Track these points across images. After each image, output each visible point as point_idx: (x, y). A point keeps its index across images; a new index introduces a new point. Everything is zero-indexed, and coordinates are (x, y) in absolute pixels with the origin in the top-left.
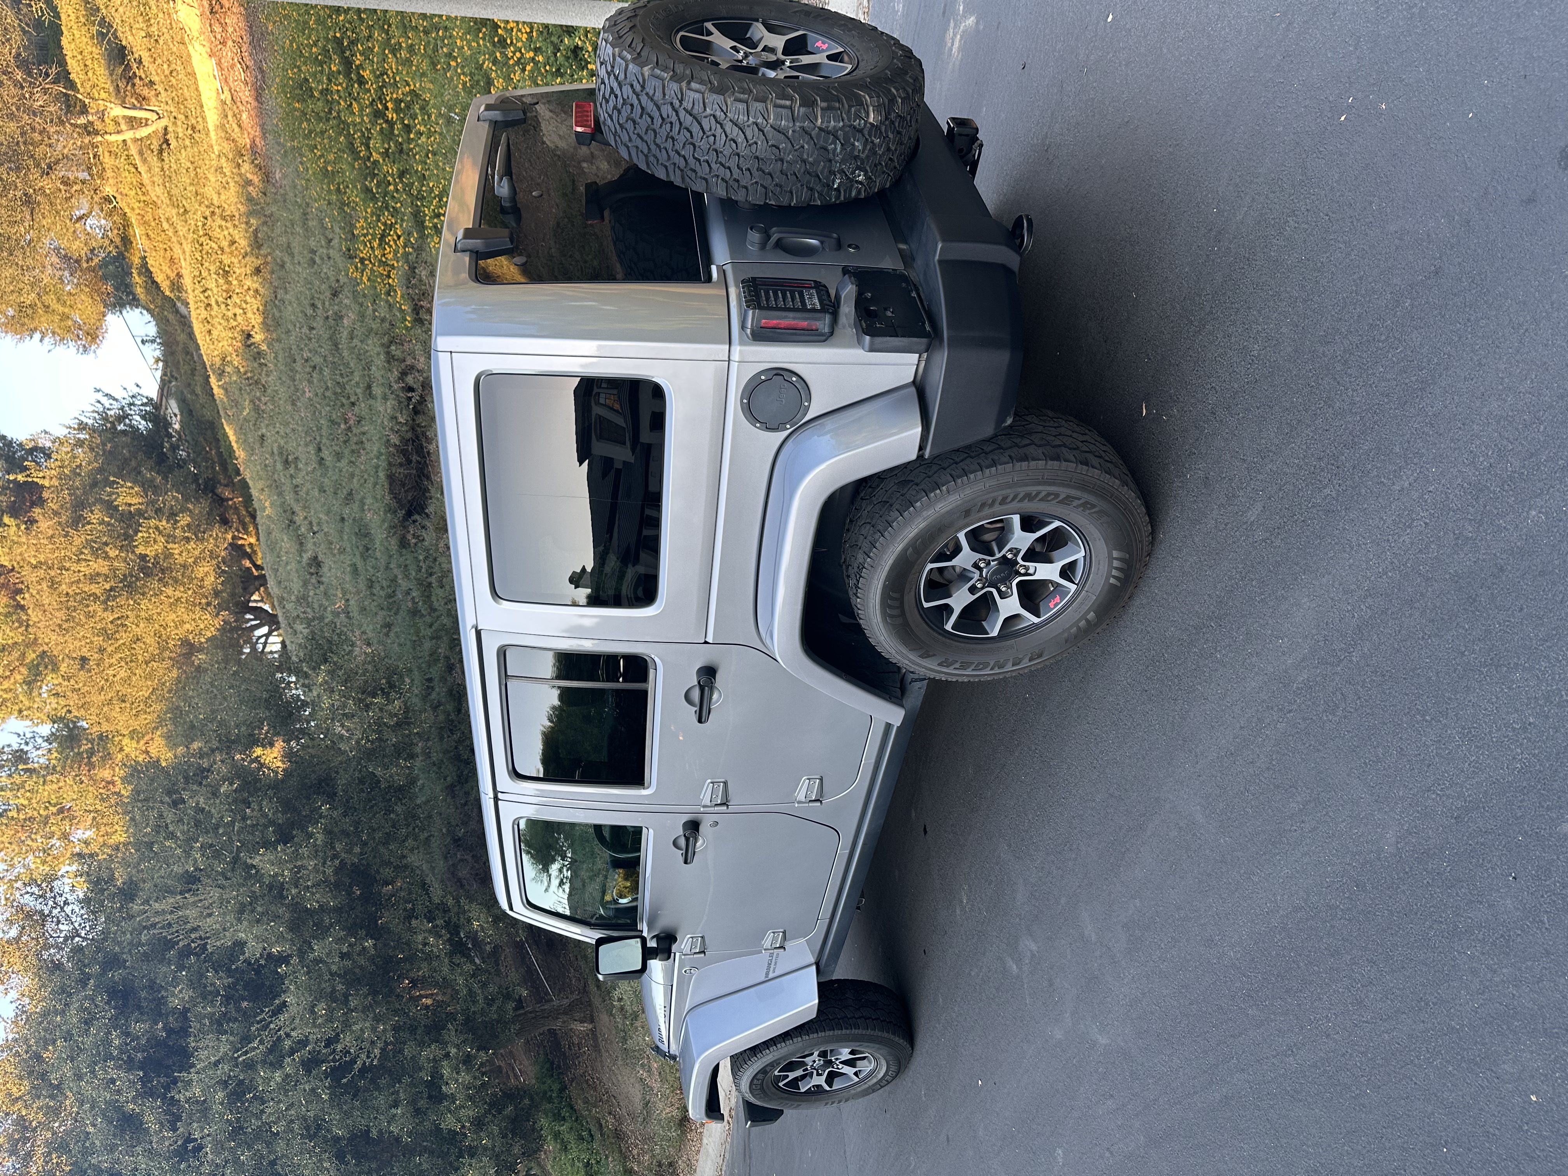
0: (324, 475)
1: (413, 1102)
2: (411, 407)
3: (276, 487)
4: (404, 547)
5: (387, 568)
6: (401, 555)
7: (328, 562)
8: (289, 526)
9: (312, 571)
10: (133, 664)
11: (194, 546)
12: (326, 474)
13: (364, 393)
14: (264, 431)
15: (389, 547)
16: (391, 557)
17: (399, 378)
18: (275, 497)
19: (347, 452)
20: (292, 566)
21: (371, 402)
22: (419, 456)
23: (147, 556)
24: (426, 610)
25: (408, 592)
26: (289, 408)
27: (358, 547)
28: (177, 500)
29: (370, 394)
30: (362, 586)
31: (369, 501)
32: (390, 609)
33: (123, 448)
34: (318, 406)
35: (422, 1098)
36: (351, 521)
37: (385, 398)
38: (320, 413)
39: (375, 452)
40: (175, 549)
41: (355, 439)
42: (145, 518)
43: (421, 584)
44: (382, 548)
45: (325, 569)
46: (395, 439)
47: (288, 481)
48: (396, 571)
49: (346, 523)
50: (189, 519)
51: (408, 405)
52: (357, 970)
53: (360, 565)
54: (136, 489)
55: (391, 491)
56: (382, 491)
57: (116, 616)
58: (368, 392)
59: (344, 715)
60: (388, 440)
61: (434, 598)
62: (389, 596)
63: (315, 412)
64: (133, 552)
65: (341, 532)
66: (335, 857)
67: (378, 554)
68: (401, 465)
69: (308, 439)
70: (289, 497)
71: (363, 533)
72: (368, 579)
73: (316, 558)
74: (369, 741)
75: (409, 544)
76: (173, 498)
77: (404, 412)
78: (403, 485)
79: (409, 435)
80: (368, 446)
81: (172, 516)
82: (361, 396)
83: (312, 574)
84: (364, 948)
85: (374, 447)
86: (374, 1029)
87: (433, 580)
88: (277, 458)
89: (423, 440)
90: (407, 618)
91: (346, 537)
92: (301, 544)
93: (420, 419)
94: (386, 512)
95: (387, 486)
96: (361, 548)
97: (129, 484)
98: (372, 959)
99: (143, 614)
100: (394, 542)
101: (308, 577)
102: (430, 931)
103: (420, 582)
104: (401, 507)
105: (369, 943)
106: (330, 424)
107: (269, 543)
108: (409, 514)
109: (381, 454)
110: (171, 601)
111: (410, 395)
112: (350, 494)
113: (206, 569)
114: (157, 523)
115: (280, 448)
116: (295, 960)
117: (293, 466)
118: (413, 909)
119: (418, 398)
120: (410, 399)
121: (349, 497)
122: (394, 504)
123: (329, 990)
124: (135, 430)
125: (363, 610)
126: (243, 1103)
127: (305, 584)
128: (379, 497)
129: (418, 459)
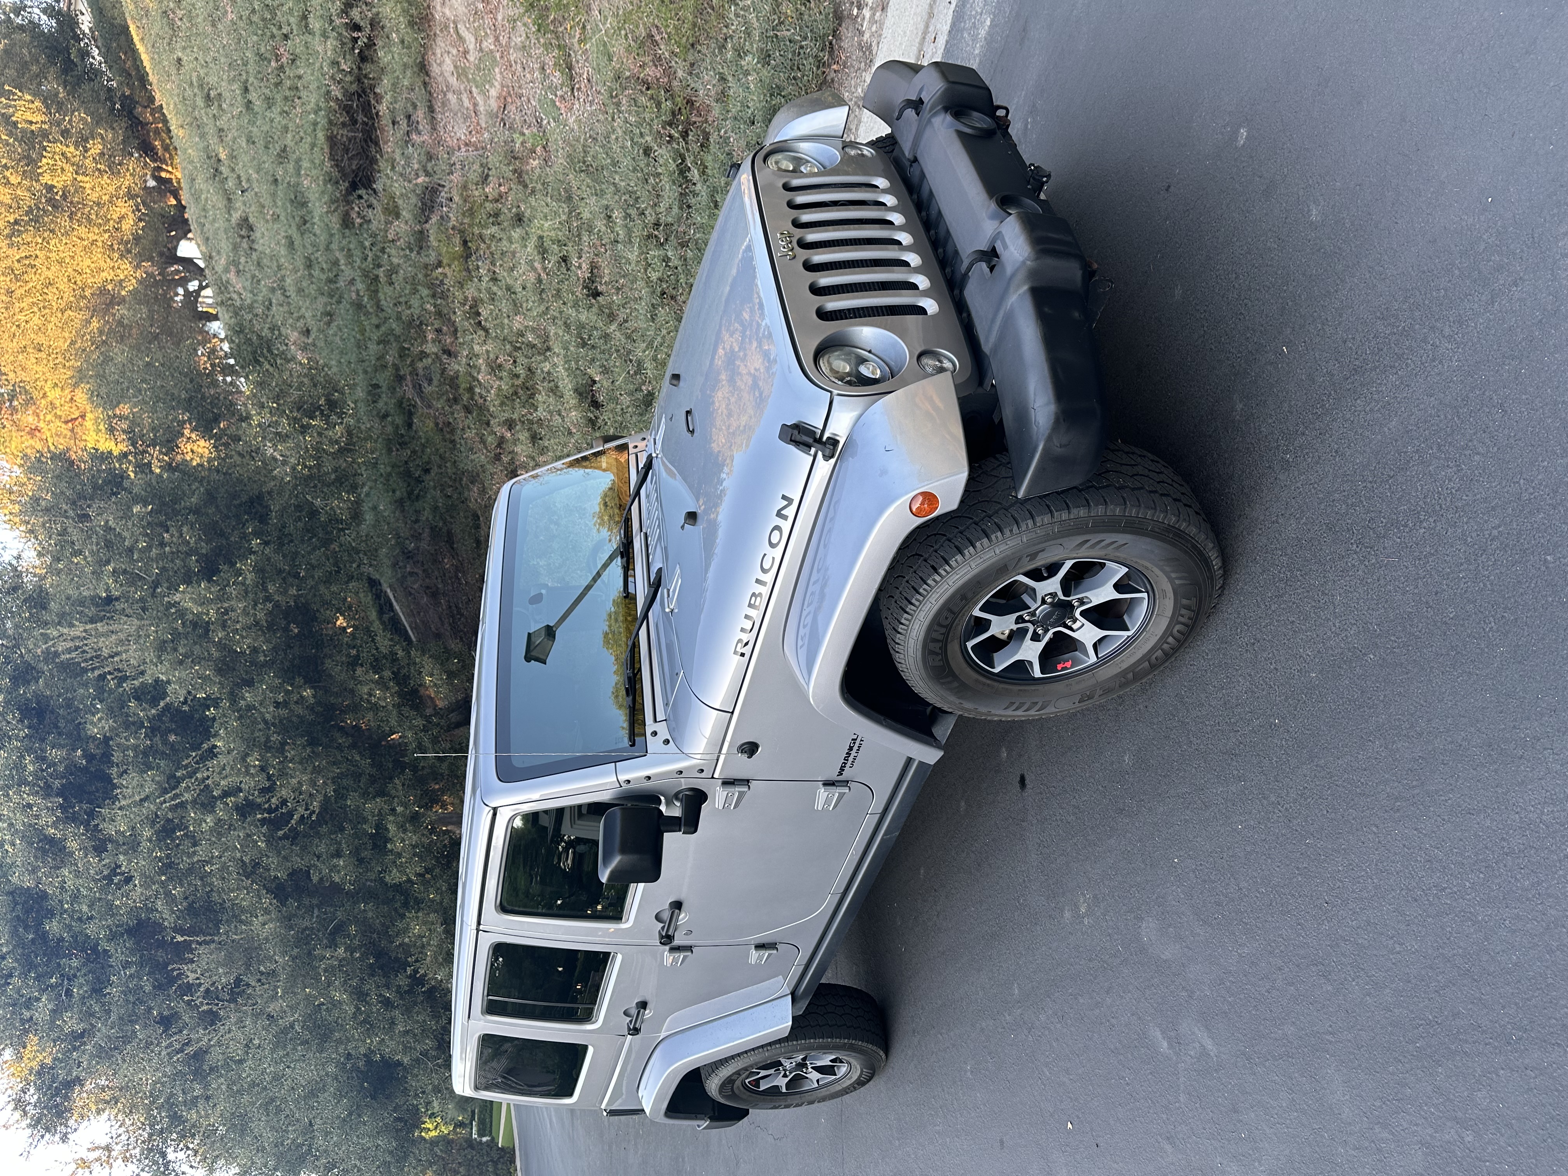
0: (252, 123)
1: (356, 851)
2: (357, 51)
3: (198, 126)
4: (347, 227)
5: (327, 248)
6: (344, 237)
7: (261, 230)
8: (215, 176)
9: (242, 233)
10: (47, 311)
11: (109, 181)
12: (254, 123)
13: (299, 25)
14: (180, 54)
15: (330, 225)
16: (332, 235)
17: (342, 11)
18: (197, 139)
19: (278, 97)
20: (220, 224)
21: (309, 38)
22: (365, 116)
23: (54, 187)
24: (372, 307)
25: (352, 282)
26: (209, 29)
27: (294, 217)
28: (85, 123)
29: (306, 26)
30: (300, 263)
31: (305, 164)
32: (332, 297)
33: (21, 48)
34: (243, 32)
35: (366, 849)
36: (285, 185)
37: (325, 35)
38: (246, 42)
39: (312, 105)
40: (87, 182)
41: (288, 83)
42: (49, 141)
43: (366, 276)
44: (322, 225)
45: (258, 234)
46: (336, 92)
47: (211, 121)
48: (337, 254)
49: (280, 187)
50: (101, 147)
51: (353, 49)
52: (294, 719)
53: (296, 236)
54: (36, 104)
55: (332, 157)
56: (321, 154)
57: (23, 255)
58: (303, 23)
59: (277, 434)
60: (328, 92)
61: (381, 296)
62: (330, 281)
63: (239, 40)
64: (38, 181)
65: (274, 195)
66: (268, 599)
67: (317, 229)
68: (344, 124)
69: (232, 74)
70: (213, 141)
71: (299, 202)
72: (305, 257)
73: (246, 219)
74: (306, 466)
75: (353, 223)
76: (79, 119)
77: (348, 57)
78: (347, 151)
79: (354, 87)
80: (304, 94)
81: (82, 141)
82: (294, 27)
83: (243, 237)
84: (302, 697)
85: (312, 98)
86: (313, 783)
87: (381, 272)
88: (196, 90)
89: (371, 96)
90: (351, 311)
91: (280, 203)
92: (229, 200)
93: (368, 68)
94: (325, 183)
95: (327, 150)
96: (297, 219)
97: (29, 97)
98: (311, 708)
99: (53, 255)
100: (335, 221)
101: (238, 240)
102: (377, 682)
103: (365, 274)
104: (344, 176)
105: (307, 693)
106: (257, 58)
107: (193, 192)
108: (354, 186)
109: (320, 110)
110: (86, 243)
111: (355, 35)
112: (284, 150)
113: (124, 211)
114: (64, 148)
115: (199, 78)
116: (225, 704)
117: (216, 104)
118: (358, 657)
119: (365, 40)
120: (355, 40)
121: (283, 155)
122: (336, 174)
123: (263, 740)
124: (34, 26)
125: (300, 291)
126: (173, 840)
127: (235, 247)
128: (317, 161)
129: (365, 119)
